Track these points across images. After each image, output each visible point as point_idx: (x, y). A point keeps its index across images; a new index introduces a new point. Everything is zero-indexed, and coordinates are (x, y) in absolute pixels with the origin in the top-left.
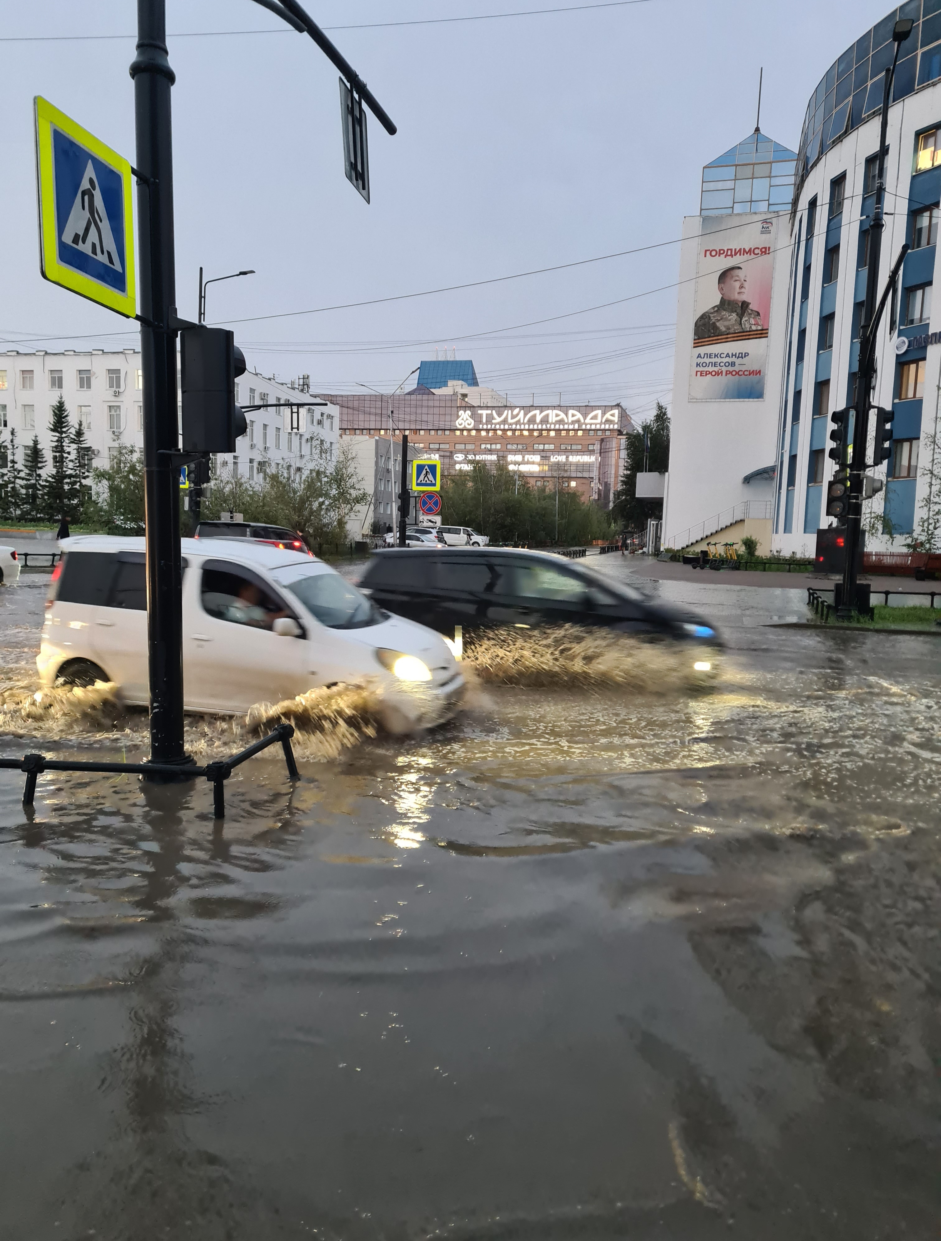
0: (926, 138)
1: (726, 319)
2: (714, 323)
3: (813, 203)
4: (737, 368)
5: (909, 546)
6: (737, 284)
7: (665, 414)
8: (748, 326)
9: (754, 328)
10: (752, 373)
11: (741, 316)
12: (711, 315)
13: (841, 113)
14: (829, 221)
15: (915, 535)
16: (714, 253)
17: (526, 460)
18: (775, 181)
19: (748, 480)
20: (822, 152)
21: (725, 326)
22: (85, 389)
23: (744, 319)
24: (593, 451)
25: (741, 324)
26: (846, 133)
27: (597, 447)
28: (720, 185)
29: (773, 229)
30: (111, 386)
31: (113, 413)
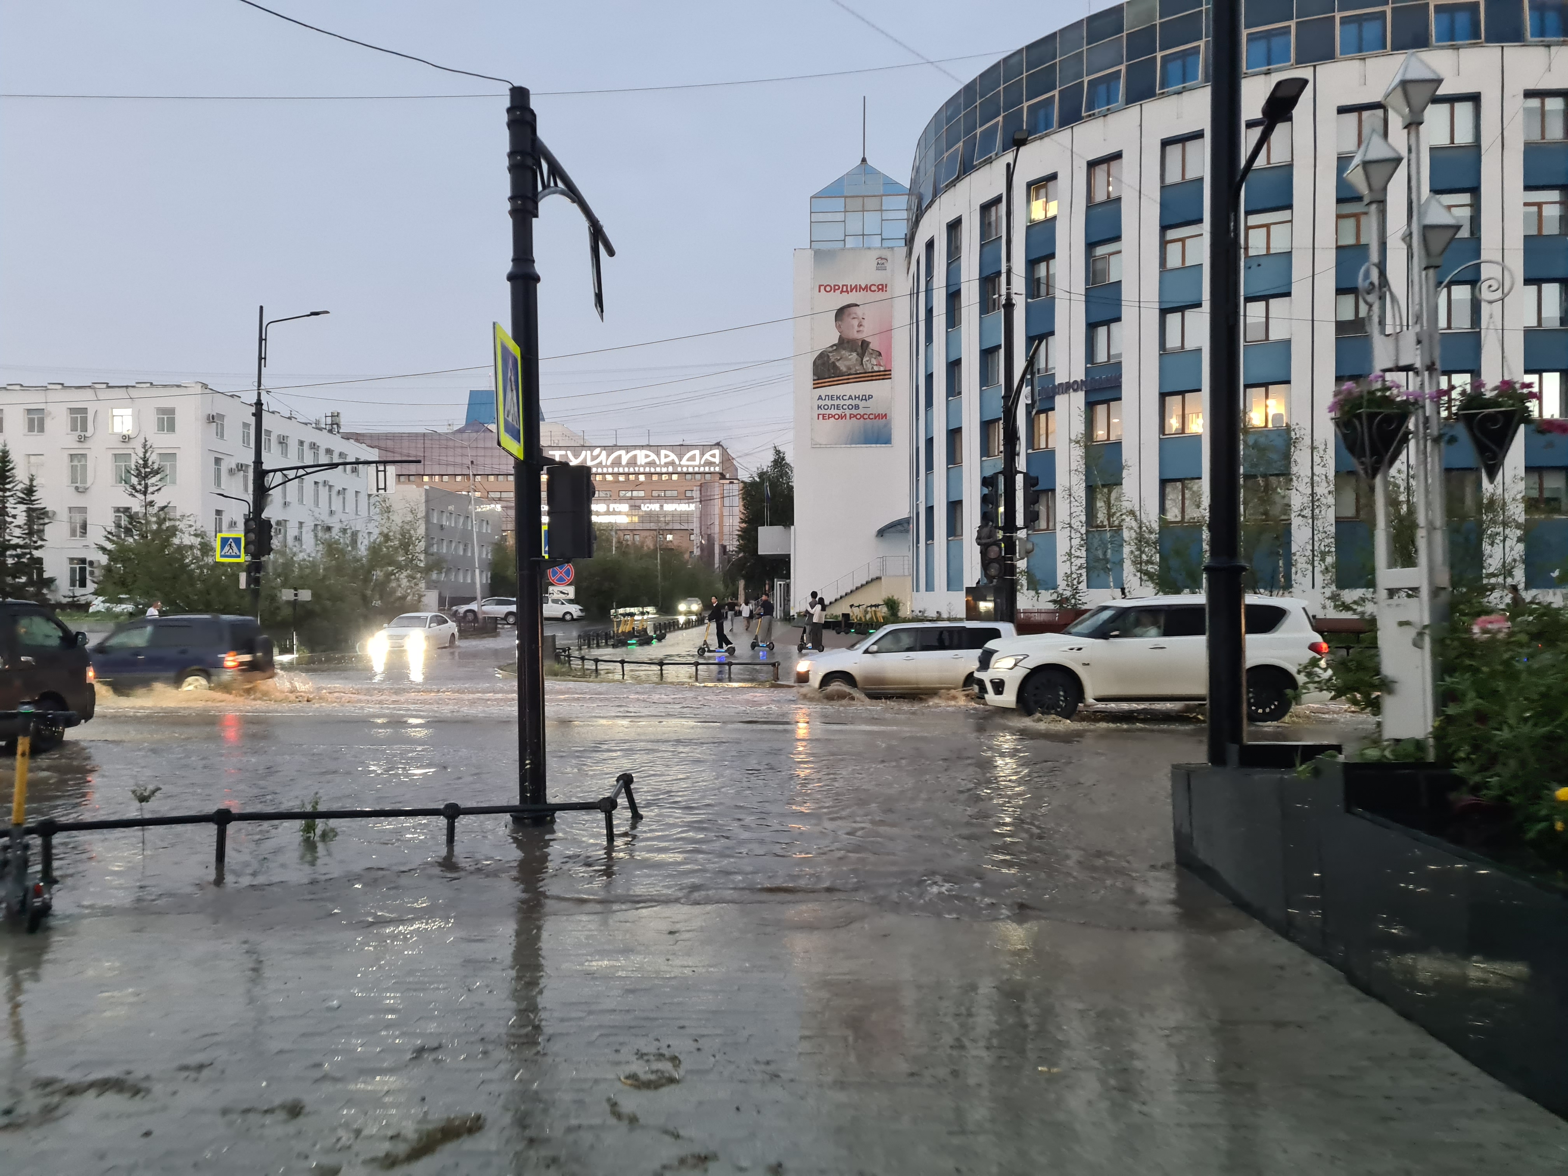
0: (1037, 190)
1: (847, 359)
2: (834, 363)
3: (930, 245)
4: (861, 411)
5: (1054, 602)
6: (855, 323)
7: (783, 459)
8: (870, 366)
9: (876, 368)
10: (878, 416)
11: (862, 356)
12: (830, 354)
13: (952, 158)
14: (949, 265)
15: (1060, 590)
16: (828, 289)
17: (611, 510)
18: (886, 215)
19: (881, 533)
20: (936, 194)
21: (845, 366)
22: (35, 433)
23: (865, 360)
24: (692, 498)
25: (862, 364)
26: (958, 179)
27: (696, 494)
28: (830, 217)
29: (888, 265)
30: (74, 429)
31: (75, 463)
